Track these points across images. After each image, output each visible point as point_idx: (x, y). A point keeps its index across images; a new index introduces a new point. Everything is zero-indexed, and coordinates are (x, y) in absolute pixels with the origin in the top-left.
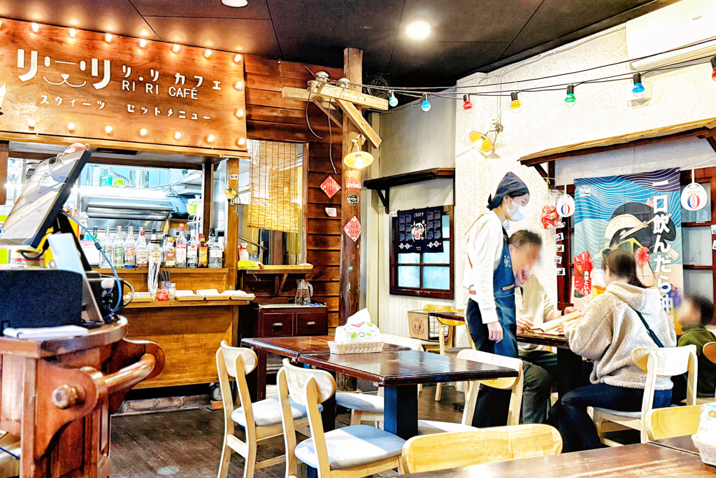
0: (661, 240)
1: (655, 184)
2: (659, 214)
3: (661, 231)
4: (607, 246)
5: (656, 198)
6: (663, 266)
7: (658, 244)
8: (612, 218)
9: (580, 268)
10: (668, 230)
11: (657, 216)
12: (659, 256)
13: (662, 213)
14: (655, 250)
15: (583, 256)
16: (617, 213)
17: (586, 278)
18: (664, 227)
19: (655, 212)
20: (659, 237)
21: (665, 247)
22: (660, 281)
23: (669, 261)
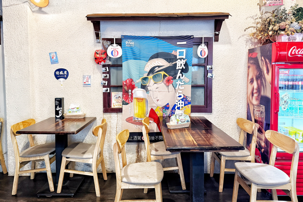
0: (181, 73)
1: (178, 43)
2: (181, 59)
3: (181, 68)
4: (145, 76)
5: (178, 51)
6: (180, 86)
7: (179, 74)
8: (149, 60)
9: (126, 88)
10: (184, 68)
11: (179, 60)
12: (179, 81)
13: (182, 58)
14: (177, 78)
15: (128, 81)
16: (152, 58)
17: (130, 94)
18: (183, 66)
19: (178, 58)
20: (180, 71)
21: (182, 76)
22: (178, 93)
23: (183, 83)
